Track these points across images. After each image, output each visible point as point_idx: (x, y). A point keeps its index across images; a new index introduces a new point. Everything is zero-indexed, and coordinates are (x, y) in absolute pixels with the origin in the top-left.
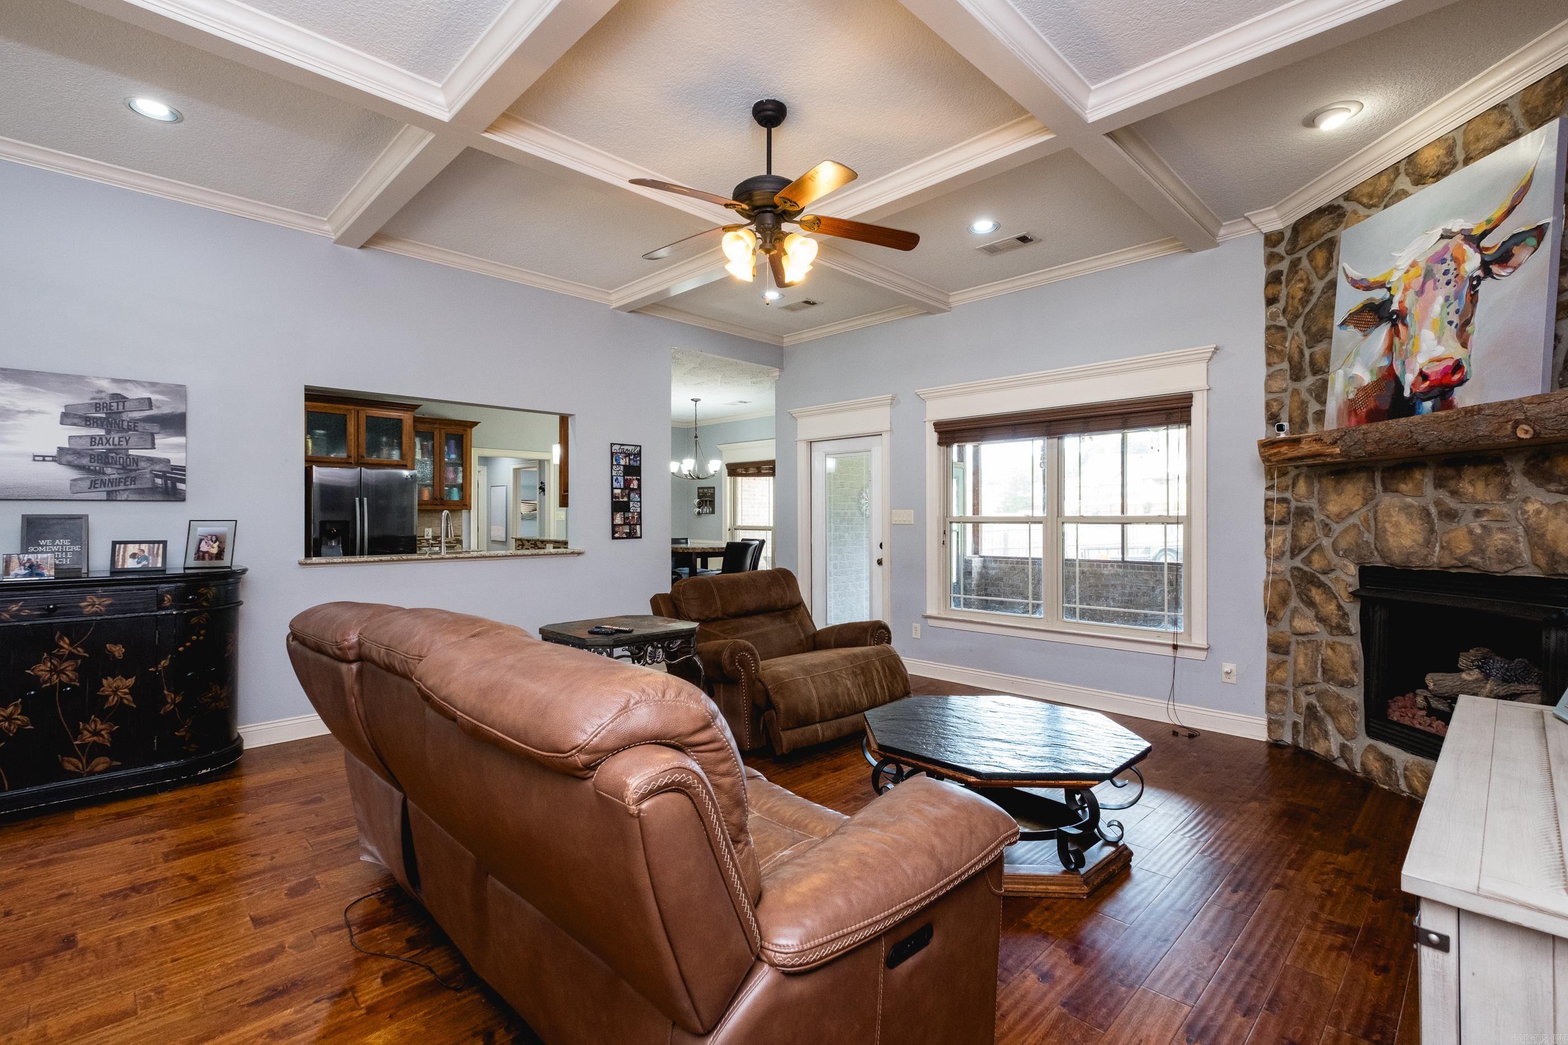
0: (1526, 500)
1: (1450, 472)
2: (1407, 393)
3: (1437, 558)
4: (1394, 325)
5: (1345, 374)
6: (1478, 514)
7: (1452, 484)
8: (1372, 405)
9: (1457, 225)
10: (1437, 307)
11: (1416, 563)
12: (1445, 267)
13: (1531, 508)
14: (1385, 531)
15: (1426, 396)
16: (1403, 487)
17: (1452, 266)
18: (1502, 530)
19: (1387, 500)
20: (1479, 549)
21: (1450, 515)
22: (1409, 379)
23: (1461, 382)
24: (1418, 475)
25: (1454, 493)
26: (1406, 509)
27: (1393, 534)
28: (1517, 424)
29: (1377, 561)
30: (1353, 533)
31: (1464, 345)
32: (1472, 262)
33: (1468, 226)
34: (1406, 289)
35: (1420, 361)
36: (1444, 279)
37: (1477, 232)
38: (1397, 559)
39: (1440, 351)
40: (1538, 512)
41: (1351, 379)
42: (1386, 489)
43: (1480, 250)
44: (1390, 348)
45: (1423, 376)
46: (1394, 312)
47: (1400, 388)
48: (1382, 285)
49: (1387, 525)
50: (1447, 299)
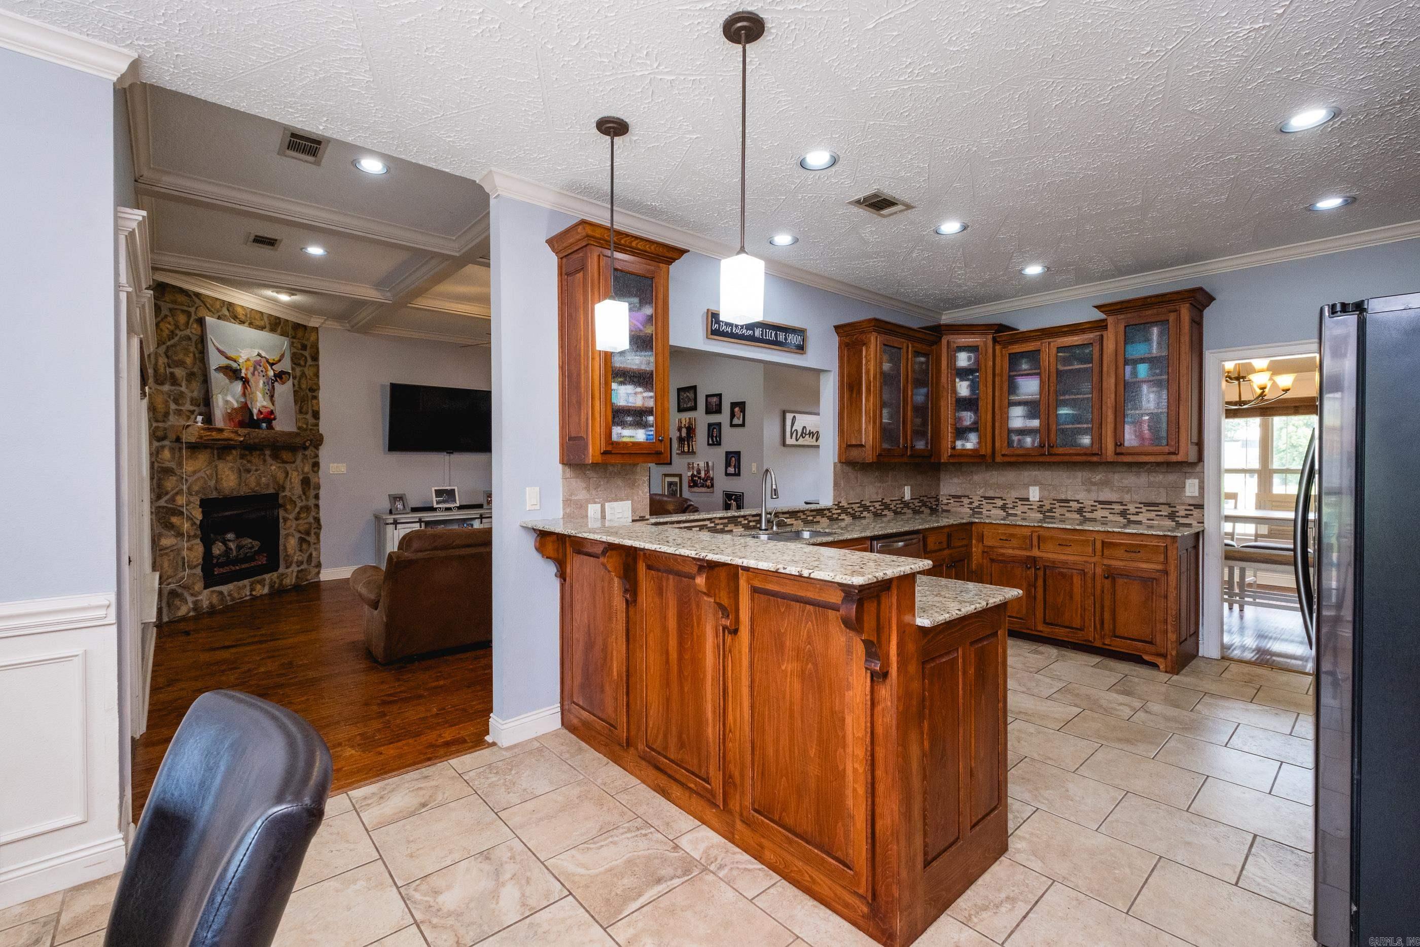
0: (271, 465)
1: (247, 453)
2: (255, 418)
3: (244, 491)
4: (244, 383)
5: (223, 399)
6: (256, 470)
7: (249, 458)
8: (241, 418)
9: (263, 354)
10: (261, 382)
11: (235, 494)
12: (261, 369)
13: (273, 468)
14: (222, 479)
15: (263, 420)
16: (228, 458)
17: (264, 370)
18: (264, 477)
19: (221, 465)
20: (258, 484)
21: (248, 471)
22: (255, 411)
23: (275, 419)
24: (234, 452)
25: (249, 462)
26: (231, 468)
27: (226, 481)
28: (308, 440)
29: (214, 495)
30: (202, 481)
31: (273, 405)
32: (271, 373)
33: (267, 357)
34: (247, 369)
35: (259, 405)
36: (262, 374)
37: (271, 361)
38: (227, 492)
39: (265, 403)
40: (275, 469)
41: (227, 402)
42: (219, 458)
43: (273, 370)
44: (244, 394)
45: (260, 412)
46: (243, 377)
47: (251, 414)
48: (235, 361)
49: (223, 476)
50: (264, 383)
